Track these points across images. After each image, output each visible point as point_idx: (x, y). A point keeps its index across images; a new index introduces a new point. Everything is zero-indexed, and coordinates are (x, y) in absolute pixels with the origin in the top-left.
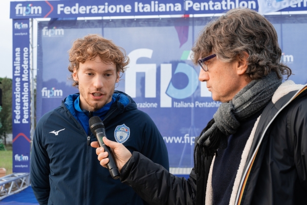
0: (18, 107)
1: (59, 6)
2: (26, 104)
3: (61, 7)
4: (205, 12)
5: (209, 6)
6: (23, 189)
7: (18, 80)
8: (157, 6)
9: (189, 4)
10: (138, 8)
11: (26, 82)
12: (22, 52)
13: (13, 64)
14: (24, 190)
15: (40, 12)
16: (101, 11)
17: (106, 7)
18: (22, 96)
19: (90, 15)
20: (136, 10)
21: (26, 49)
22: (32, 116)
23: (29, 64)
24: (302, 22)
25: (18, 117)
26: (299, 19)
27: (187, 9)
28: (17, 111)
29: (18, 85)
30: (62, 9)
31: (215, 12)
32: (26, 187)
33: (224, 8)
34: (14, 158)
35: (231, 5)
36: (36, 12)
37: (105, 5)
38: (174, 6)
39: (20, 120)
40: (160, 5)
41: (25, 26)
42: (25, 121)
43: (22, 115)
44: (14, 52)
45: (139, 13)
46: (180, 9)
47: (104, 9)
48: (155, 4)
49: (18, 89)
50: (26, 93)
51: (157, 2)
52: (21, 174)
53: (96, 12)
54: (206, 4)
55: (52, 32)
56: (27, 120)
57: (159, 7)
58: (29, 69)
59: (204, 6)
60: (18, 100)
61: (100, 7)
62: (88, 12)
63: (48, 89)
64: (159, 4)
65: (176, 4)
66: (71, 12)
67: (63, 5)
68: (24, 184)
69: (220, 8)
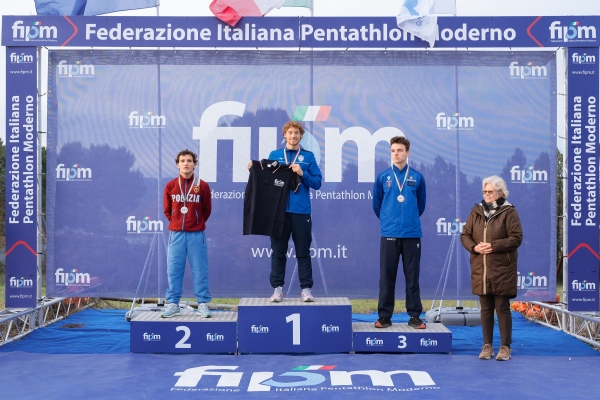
0: (15, 197)
1: (88, 26)
2: (30, 191)
3: (92, 29)
4: (332, 43)
5: (339, 34)
6: (25, 333)
7: (15, 150)
8: (254, 31)
9: (307, 30)
10: (223, 33)
11: (30, 154)
12: (23, 104)
13: (8, 122)
14: (27, 335)
15: (55, 36)
16: (159, 38)
17: (169, 31)
18: (23, 177)
19: (142, 42)
20: (220, 38)
21: (29, 98)
22: (39, 211)
23: (34, 124)
24: (488, 65)
25: (15, 214)
26: (483, 59)
27: (304, 38)
28: (14, 204)
29: (15, 159)
30: (94, 32)
31: (349, 44)
32: (30, 331)
33: (364, 39)
34: (8, 283)
35: (375, 34)
36: (48, 36)
37: (167, 28)
38: (283, 33)
39: (19, 218)
40: (260, 30)
41: (28, 58)
42: (27, 221)
43: (22, 210)
44: (9, 103)
45: (224, 43)
46: (292, 38)
47: (165, 35)
48: (251, 28)
49: (15, 166)
50: (29, 172)
51: (254, 25)
52: (22, 310)
53: (152, 38)
54: (335, 31)
55: (74, 70)
56: (32, 218)
57: (257, 33)
58: (34, 132)
59: (332, 34)
60: (16, 184)
61: (157, 30)
62: (138, 38)
63: (66, 167)
64: (257, 28)
65: (286, 30)
66: (108, 36)
67: (94, 25)
68: (27, 326)
69: (357, 38)
